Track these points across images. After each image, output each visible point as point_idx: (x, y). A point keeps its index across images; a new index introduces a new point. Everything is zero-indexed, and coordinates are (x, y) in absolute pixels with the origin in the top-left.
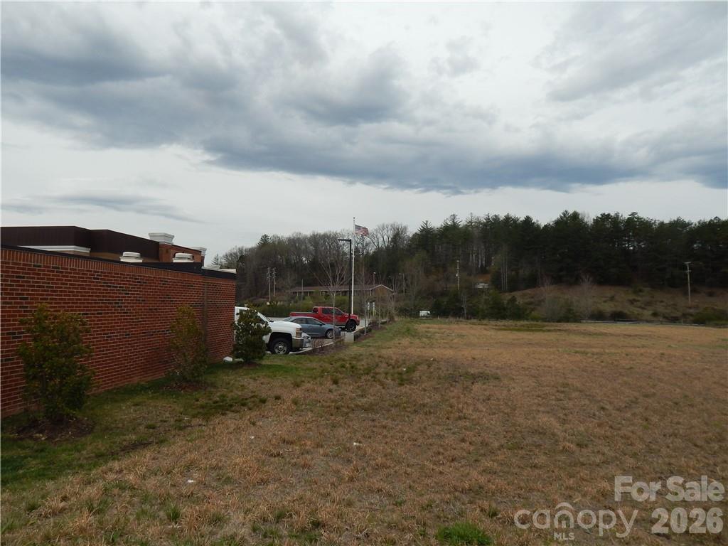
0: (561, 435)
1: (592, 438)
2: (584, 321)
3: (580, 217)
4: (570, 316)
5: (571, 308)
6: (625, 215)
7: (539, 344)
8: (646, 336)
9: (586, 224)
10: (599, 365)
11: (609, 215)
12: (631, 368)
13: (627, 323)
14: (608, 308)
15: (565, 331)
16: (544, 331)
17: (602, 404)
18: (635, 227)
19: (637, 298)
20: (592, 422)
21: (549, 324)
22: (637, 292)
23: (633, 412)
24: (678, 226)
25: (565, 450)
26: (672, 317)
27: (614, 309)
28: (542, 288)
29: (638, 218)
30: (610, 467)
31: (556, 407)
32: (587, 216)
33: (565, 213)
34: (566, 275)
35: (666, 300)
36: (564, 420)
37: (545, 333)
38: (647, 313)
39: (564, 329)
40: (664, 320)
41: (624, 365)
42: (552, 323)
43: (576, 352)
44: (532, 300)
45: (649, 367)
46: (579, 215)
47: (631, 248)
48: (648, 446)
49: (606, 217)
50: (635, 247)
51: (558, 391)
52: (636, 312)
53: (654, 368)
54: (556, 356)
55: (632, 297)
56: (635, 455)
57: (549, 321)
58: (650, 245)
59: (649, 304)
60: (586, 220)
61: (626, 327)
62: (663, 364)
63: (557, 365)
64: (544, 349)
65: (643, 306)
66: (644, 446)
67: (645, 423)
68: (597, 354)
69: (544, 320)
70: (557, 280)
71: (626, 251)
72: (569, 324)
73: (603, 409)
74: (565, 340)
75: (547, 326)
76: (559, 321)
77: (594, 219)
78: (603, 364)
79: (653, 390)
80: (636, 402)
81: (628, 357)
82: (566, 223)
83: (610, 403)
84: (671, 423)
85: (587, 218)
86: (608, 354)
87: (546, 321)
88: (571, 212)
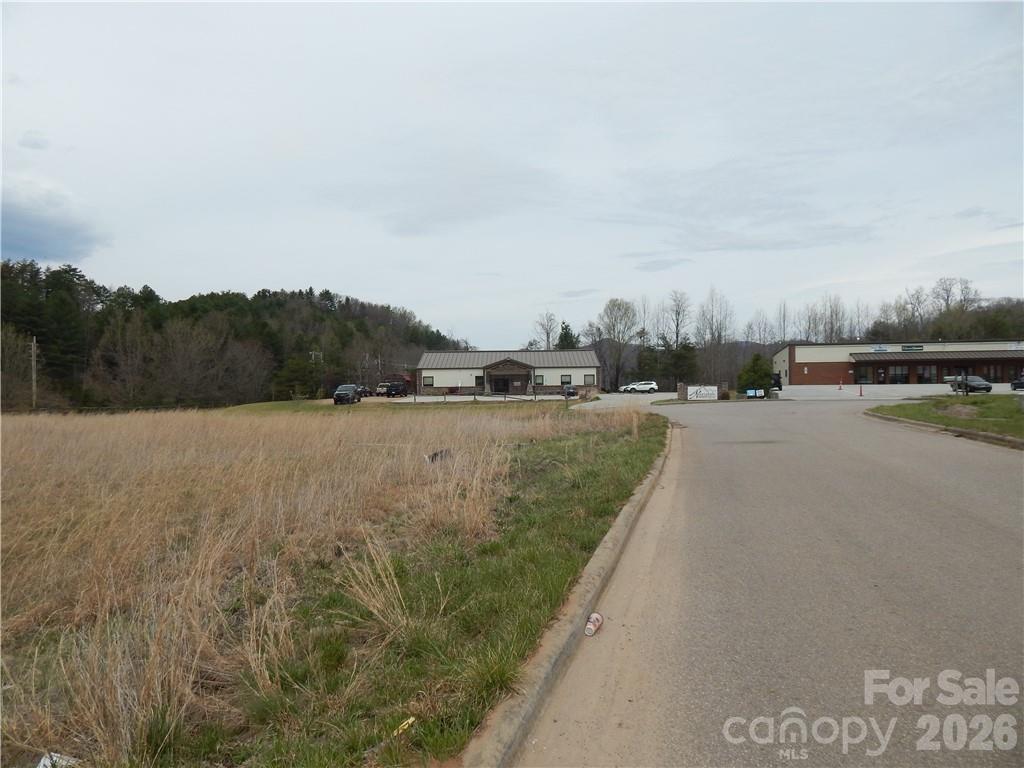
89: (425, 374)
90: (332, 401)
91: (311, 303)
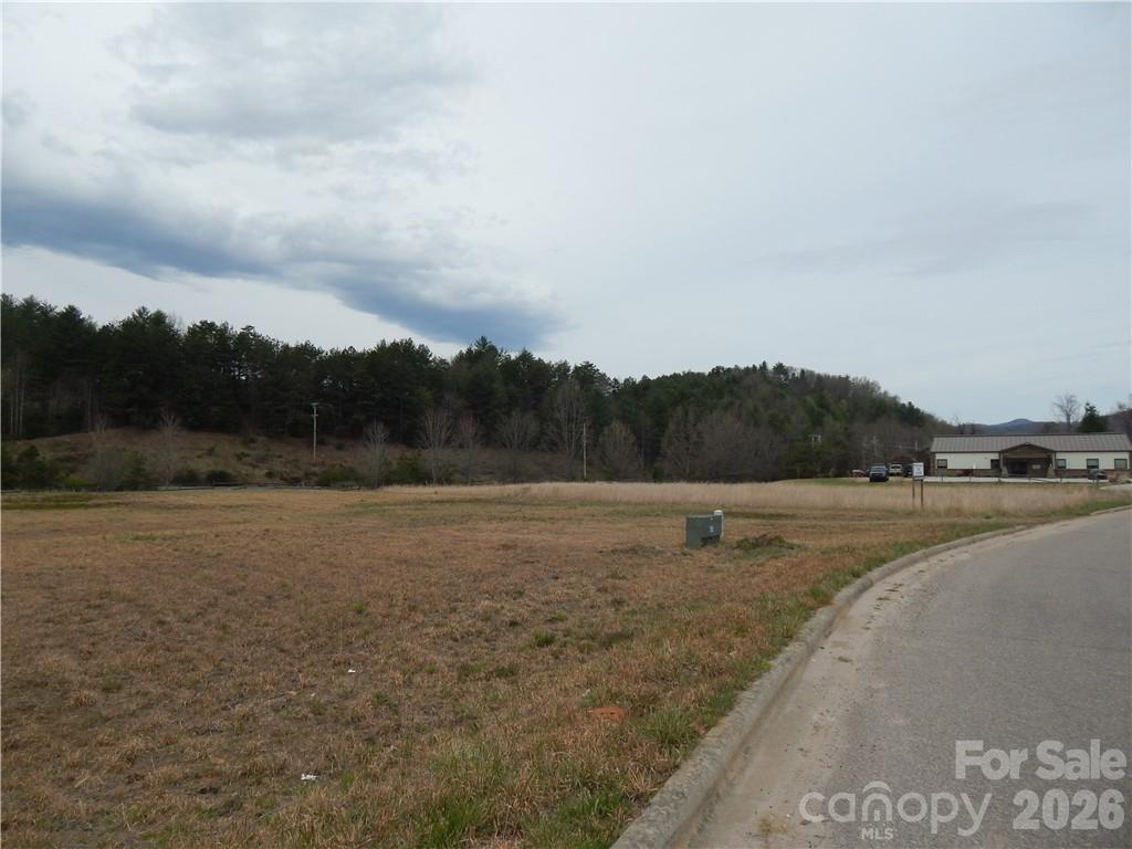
0: (76, 679)
1: (131, 672)
2: (164, 488)
3: (167, 321)
4: (139, 480)
5: (144, 467)
6: (237, 328)
7: (73, 531)
8: (252, 506)
9: (176, 333)
10: (169, 555)
11: (213, 324)
12: (219, 554)
13: (229, 489)
14: (204, 466)
15: (126, 504)
16: (87, 507)
17: (160, 615)
18: (249, 346)
19: (247, 451)
20: (138, 647)
21: (101, 494)
22: (249, 442)
23: (206, 620)
24: (306, 351)
25: (79, 703)
26: (294, 479)
27: (212, 468)
28: (91, 433)
29: (254, 335)
30: (153, 713)
31: (78, 635)
32: (177, 321)
33: (142, 311)
34: (135, 414)
35: (285, 455)
36: (90, 653)
37: (90, 510)
38: (260, 473)
39: (126, 501)
40: (283, 482)
41: (209, 551)
42: (106, 493)
43: (137, 538)
44: (73, 453)
45: (245, 551)
46: (165, 317)
47: (244, 378)
48: (218, 666)
49: (207, 327)
50: (248, 377)
51: (89, 607)
52: (244, 472)
53: (252, 551)
54: (98, 549)
55: (240, 449)
56: (195, 685)
57: (100, 490)
58: (269, 376)
59: (263, 460)
60: (176, 327)
61: (227, 494)
62: (263, 544)
63: (97, 563)
64: (80, 538)
65: (255, 463)
66: (212, 667)
67: (221, 633)
68: (172, 537)
69: (92, 487)
70: (121, 420)
71: (235, 382)
72: (136, 493)
73: (161, 623)
74: (124, 519)
75: (96, 497)
76: (119, 489)
77: (189, 328)
78: (177, 553)
79: (242, 584)
80: (214, 604)
81: (218, 539)
82: (143, 327)
83: (175, 612)
84: (257, 626)
85: (179, 324)
86: (189, 536)
87: (94, 490)
88: (152, 310)
89: (938, 457)
91: (766, 378)
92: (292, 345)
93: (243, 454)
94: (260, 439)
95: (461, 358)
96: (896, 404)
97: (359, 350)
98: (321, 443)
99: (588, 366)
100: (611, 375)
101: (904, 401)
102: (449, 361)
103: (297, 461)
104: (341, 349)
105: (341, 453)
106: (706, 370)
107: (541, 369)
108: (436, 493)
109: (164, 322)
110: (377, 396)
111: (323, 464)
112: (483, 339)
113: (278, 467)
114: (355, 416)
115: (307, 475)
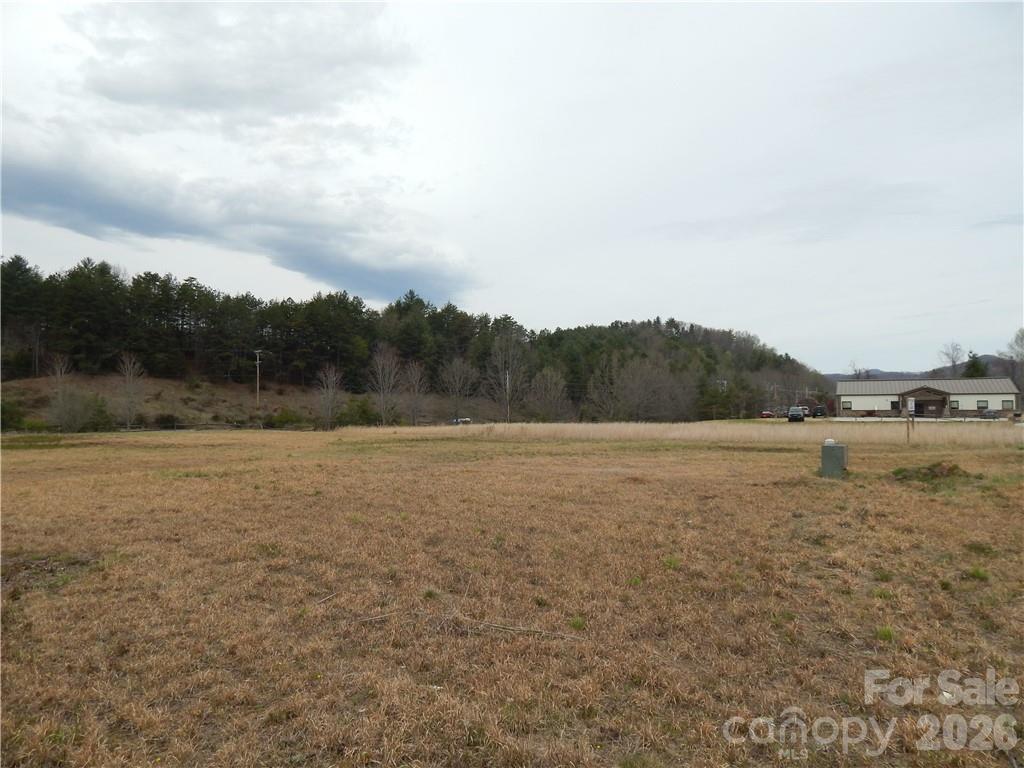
2: (124, 429)
3: (112, 272)
4: (101, 422)
5: (105, 409)
6: (180, 279)
9: (121, 283)
11: (156, 276)
14: (152, 410)
16: (60, 447)
18: (192, 297)
19: (192, 396)
22: (194, 387)
24: (247, 302)
26: (237, 421)
27: (160, 412)
29: (197, 286)
32: (123, 272)
33: (87, 262)
35: (230, 399)
38: (206, 416)
40: (228, 425)
42: (70, 434)
44: (23, 398)
46: (110, 268)
47: (186, 327)
49: (151, 278)
52: (191, 416)
55: (187, 394)
57: (62, 431)
58: (212, 325)
59: (209, 404)
60: (121, 277)
65: (200, 407)
71: (180, 334)
72: (101, 434)
76: (83, 430)
77: (134, 279)
82: (88, 277)
85: (124, 275)
87: (56, 432)
88: (97, 262)
89: (843, 399)
90: (787, 419)
91: (660, 332)
92: (233, 296)
93: (189, 399)
94: (205, 385)
95: (390, 311)
96: (775, 355)
97: (297, 301)
98: (263, 388)
99: (507, 319)
100: (528, 327)
101: (780, 352)
102: (380, 313)
103: (241, 405)
104: (280, 301)
105: (281, 398)
106: (607, 323)
107: (464, 320)
108: (395, 433)
109: (109, 273)
110: (314, 344)
111: (265, 408)
112: (411, 293)
113: (224, 411)
114: (295, 363)
115: (252, 418)
